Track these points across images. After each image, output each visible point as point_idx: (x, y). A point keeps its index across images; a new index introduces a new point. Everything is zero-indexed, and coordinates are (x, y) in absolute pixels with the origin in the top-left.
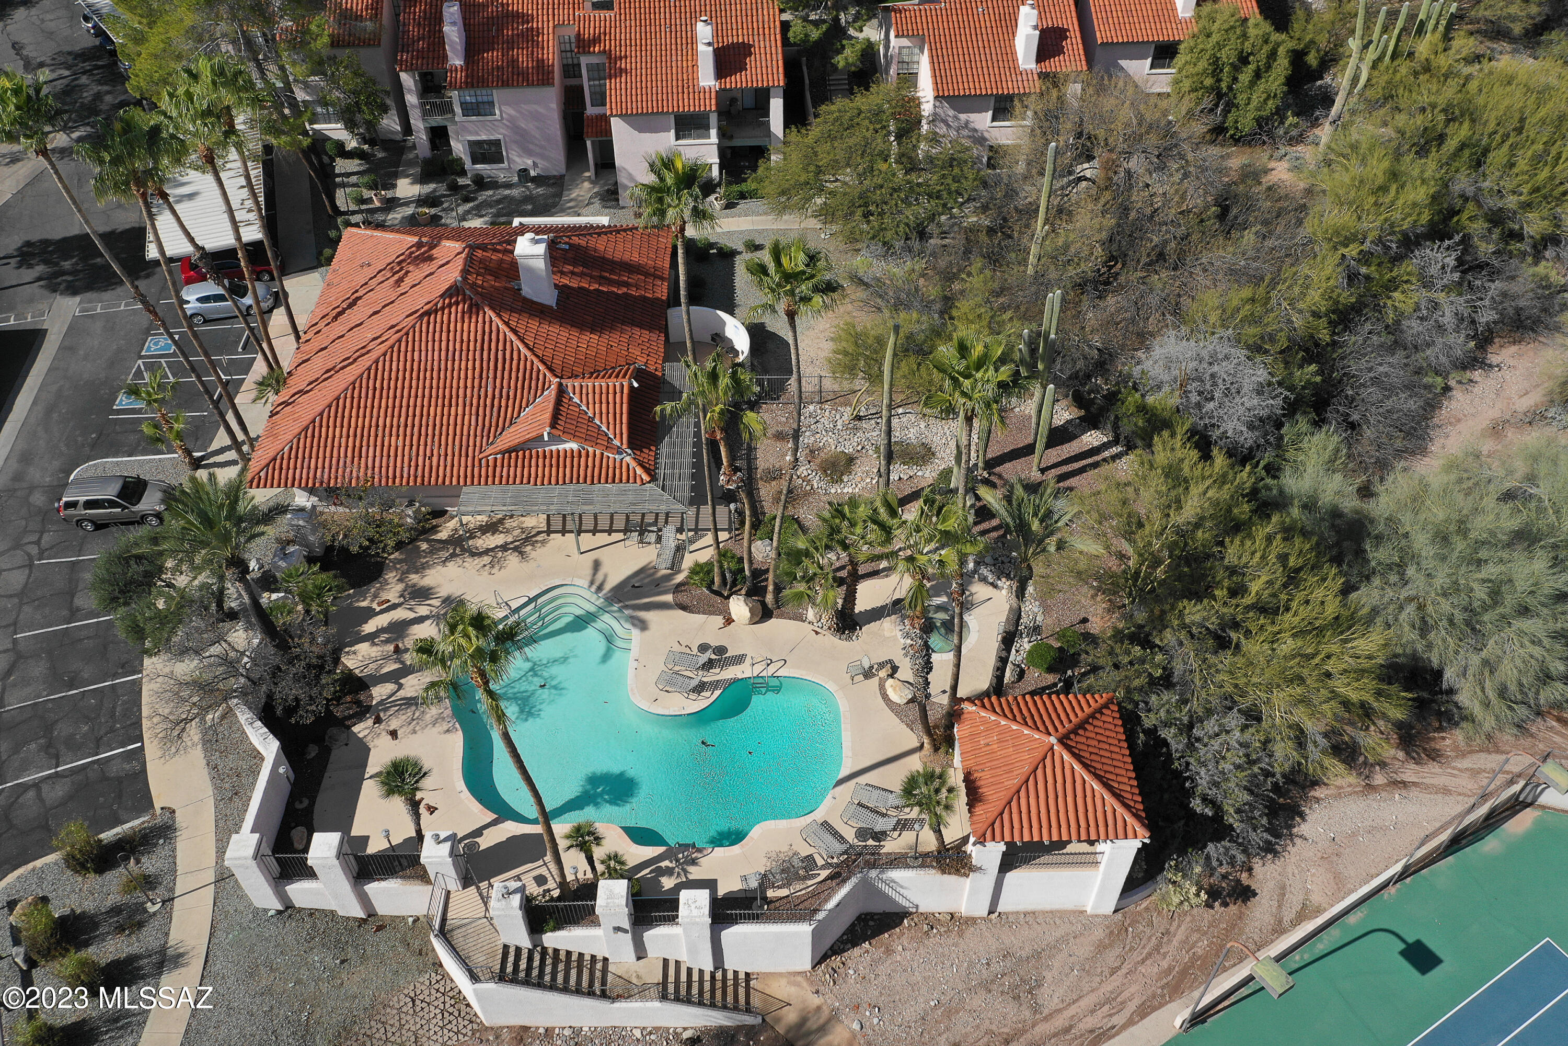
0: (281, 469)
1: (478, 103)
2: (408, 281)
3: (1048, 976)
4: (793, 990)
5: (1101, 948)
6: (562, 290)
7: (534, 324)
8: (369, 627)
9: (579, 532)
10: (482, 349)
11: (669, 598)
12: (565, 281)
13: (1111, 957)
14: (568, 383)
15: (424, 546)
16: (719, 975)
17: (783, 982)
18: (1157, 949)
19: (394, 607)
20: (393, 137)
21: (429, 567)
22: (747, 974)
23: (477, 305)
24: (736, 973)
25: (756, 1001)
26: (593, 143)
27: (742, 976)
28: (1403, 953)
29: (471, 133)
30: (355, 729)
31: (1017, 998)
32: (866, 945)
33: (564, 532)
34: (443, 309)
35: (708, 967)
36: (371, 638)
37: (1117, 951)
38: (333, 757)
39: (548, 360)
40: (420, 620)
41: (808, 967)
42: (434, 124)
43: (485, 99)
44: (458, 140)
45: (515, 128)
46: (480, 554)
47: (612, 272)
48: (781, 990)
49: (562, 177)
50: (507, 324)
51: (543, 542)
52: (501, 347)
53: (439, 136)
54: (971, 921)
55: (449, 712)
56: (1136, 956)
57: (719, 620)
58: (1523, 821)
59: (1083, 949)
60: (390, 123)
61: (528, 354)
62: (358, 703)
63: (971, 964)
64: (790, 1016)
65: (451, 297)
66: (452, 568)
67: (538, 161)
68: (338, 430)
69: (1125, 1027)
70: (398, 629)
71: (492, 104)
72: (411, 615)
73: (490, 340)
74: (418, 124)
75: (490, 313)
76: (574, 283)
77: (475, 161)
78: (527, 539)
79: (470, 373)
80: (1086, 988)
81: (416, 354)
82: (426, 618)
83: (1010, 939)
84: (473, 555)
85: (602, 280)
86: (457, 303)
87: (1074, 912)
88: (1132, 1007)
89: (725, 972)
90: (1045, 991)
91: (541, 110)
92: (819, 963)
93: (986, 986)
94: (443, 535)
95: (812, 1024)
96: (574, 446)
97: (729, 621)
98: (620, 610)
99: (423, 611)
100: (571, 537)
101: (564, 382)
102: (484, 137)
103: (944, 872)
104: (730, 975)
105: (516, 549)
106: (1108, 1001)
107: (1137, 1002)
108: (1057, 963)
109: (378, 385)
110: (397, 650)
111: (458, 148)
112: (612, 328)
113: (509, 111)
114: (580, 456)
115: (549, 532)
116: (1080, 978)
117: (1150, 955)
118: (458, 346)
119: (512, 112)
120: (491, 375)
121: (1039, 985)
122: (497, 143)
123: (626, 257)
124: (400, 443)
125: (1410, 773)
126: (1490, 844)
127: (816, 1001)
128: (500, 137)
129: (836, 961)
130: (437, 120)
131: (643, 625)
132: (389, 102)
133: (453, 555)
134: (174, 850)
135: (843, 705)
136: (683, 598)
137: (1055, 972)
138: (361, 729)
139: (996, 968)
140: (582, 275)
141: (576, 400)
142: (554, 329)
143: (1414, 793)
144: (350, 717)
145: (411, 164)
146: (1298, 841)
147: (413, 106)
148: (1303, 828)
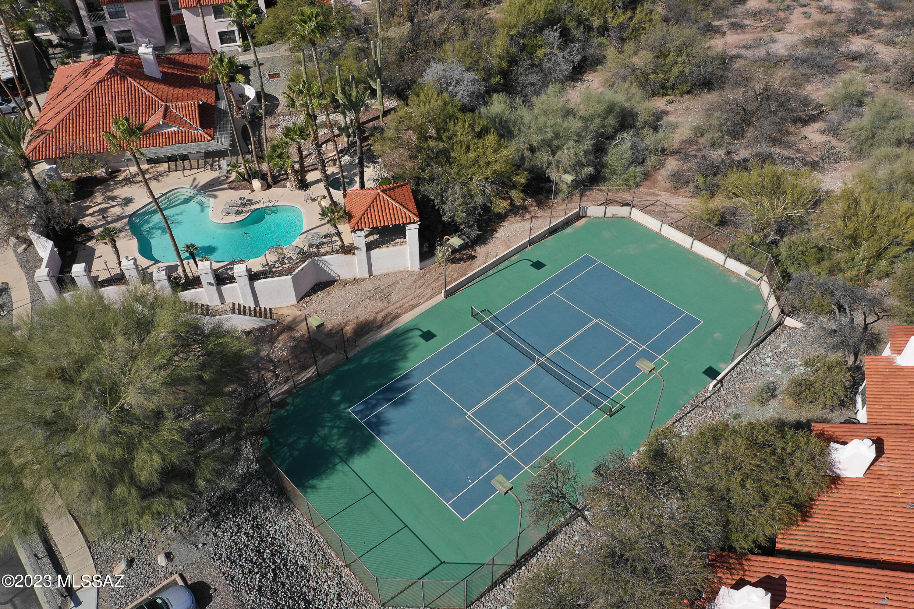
0: (39, 152)
1: (116, 12)
2: (90, 75)
3: (394, 292)
4: (290, 311)
5: (415, 281)
6: (164, 73)
7: (152, 84)
8: (90, 211)
9: (184, 170)
10: (128, 95)
11: (226, 186)
12: (165, 70)
13: (419, 283)
14: (170, 104)
15: (112, 183)
16: (258, 308)
17: (286, 310)
18: (437, 278)
19: (101, 204)
20: (77, 37)
21: (115, 189)
22: (270, 309)
23: (123, 76)
24: (265, 308)
25: (275, 316)
26: (176, 27)
27: (268, 309)
28: (531, 265)
29: (115, 28)
30: (88, 244)
31: (381, 300)
32: (320, 293)
33: (176, 171)
34: (107, 79)
35: (253, 306)
36: (91, 215)
37: (421, 281)
38: (79, 253)
39: (160, 96)
40: (113, 206)
41: (295, 302)
42: (96, 25)
43: (120, 9)
44: (110, 33)
45: (137, 24)
46: (139, 183)
47: (187, 68)
48: (284, 312)
49: (164, 47)
50: (139, 83)
51: (167, 175)
52: (137, 92)
53: (100, 32)
54: (362, 280)
55: (130, 233)
56: (429, 282)
57: (249, 191)
58: (582, 221)
59: (408, 282)
60: (74, 30)
61: (150, 94)
62: (88, 236)
63: (362, 293)
64: (289, 319)
65: (111, 74)
66: (126, 188)
67: (151, 40)
68: (64, 134)
69: (424, 302)
70: (103, 211)
71: (123, 12)
72: (109, 205)
73: (132, 91)
74: (88, 26)
75: (130, 79)
76: (170, 71)
77: (119, 43)
78: (160, 175)
79: (124, 105)
80: (409, 293)
81: (97, 99)
82: (116, 205)
83: (377, 283)
84: (135, 183)
85: (183, 70)
86: (114, 77)
87: (404, 271)
88: (427, 296)
89: (260, 308)
90: (393, 296)
91: (148, 13)
92: (300, 300)
93: (369, 298)
94: (121, 178)
95: (298, 320)
96: (176, 129)
97: (253, 191)
98: (204, 193)
99: (114, 203)
100: (180, 173)
101: (168, 104)
102: (122, 29)
103: (345, 254)
104: (263, 309)
105: (155, 179)
106: (418, 296)
107: (429, 295)
108: (397, 288)
109: (81, 113)
110: (103, 217)
111: (110, 37)
112: (189, 87)
113: (133, 14)
114: (178, 133)
115: (169, 171)
116: (407, 291)
117: (434, 280)
118: (116, 94)
119: (134, 15)
120: (134, 104)
121: (390, 295)
122: (129, 31)
123: (195, 63)
124: (94, 135)
125: (540, 213)
126: (569, 230)
127: (300, 313)
128: (130, 28)
129: (307, 299)
130: (98, 23)
131: (215, 197)
132: (72, 16)
133: (126, 184)
134: (10, 295)
135: (303, 211)
136: (232, 185)
137: (397, 290)
138: (90, 244)
139: (372, 292)
140: (173, 68)
141: (174, 111)
142: (162, 86)
143: (540, 219)
144: (84, 241)
145: (87, 47)
146: (494, 239)
147: (84, 16)
148: (497, 235)
